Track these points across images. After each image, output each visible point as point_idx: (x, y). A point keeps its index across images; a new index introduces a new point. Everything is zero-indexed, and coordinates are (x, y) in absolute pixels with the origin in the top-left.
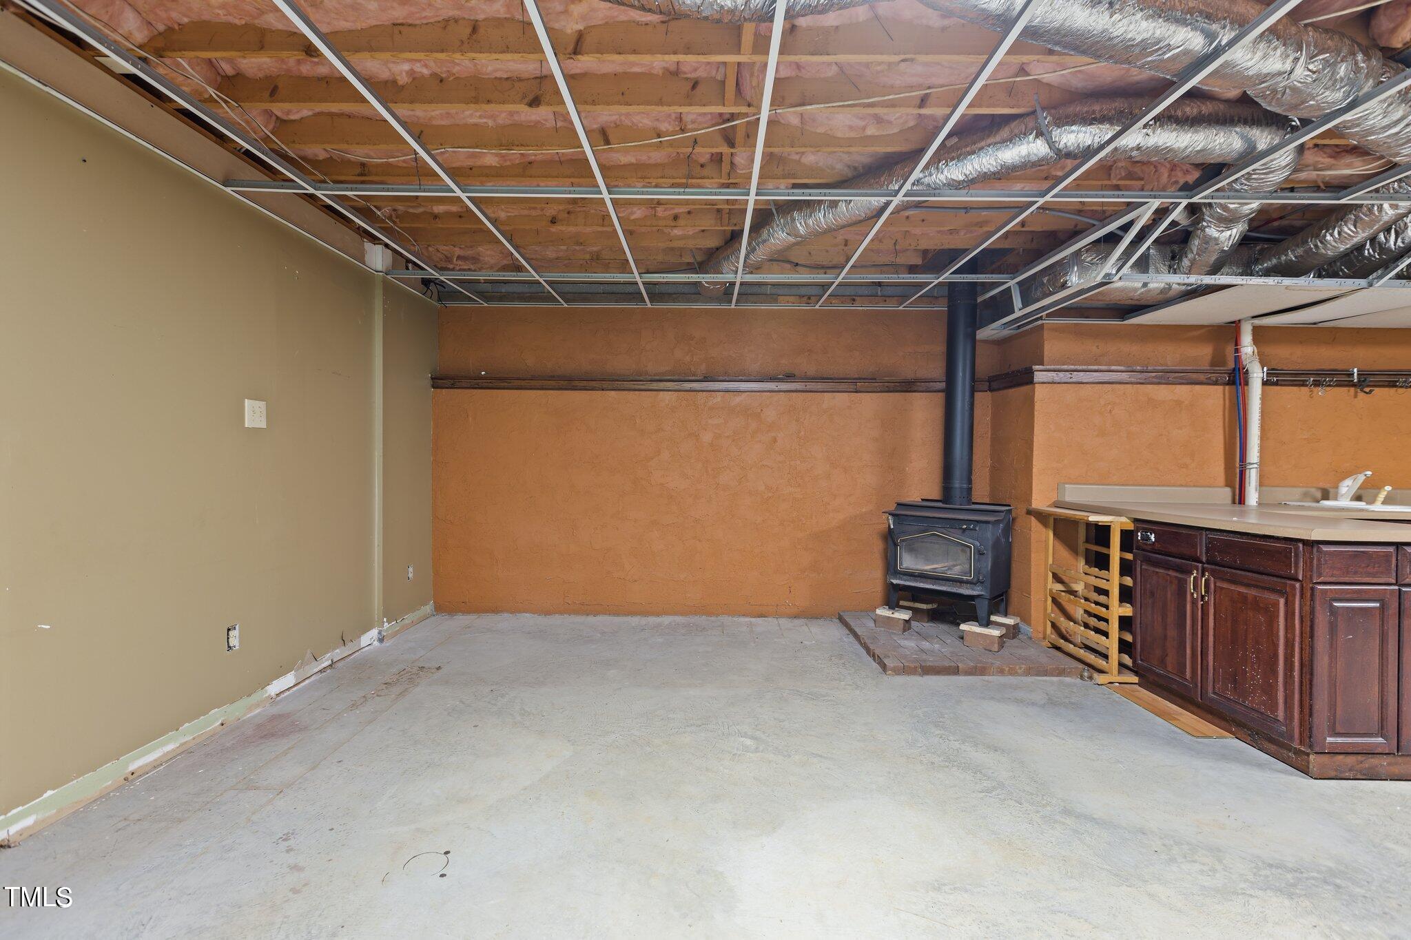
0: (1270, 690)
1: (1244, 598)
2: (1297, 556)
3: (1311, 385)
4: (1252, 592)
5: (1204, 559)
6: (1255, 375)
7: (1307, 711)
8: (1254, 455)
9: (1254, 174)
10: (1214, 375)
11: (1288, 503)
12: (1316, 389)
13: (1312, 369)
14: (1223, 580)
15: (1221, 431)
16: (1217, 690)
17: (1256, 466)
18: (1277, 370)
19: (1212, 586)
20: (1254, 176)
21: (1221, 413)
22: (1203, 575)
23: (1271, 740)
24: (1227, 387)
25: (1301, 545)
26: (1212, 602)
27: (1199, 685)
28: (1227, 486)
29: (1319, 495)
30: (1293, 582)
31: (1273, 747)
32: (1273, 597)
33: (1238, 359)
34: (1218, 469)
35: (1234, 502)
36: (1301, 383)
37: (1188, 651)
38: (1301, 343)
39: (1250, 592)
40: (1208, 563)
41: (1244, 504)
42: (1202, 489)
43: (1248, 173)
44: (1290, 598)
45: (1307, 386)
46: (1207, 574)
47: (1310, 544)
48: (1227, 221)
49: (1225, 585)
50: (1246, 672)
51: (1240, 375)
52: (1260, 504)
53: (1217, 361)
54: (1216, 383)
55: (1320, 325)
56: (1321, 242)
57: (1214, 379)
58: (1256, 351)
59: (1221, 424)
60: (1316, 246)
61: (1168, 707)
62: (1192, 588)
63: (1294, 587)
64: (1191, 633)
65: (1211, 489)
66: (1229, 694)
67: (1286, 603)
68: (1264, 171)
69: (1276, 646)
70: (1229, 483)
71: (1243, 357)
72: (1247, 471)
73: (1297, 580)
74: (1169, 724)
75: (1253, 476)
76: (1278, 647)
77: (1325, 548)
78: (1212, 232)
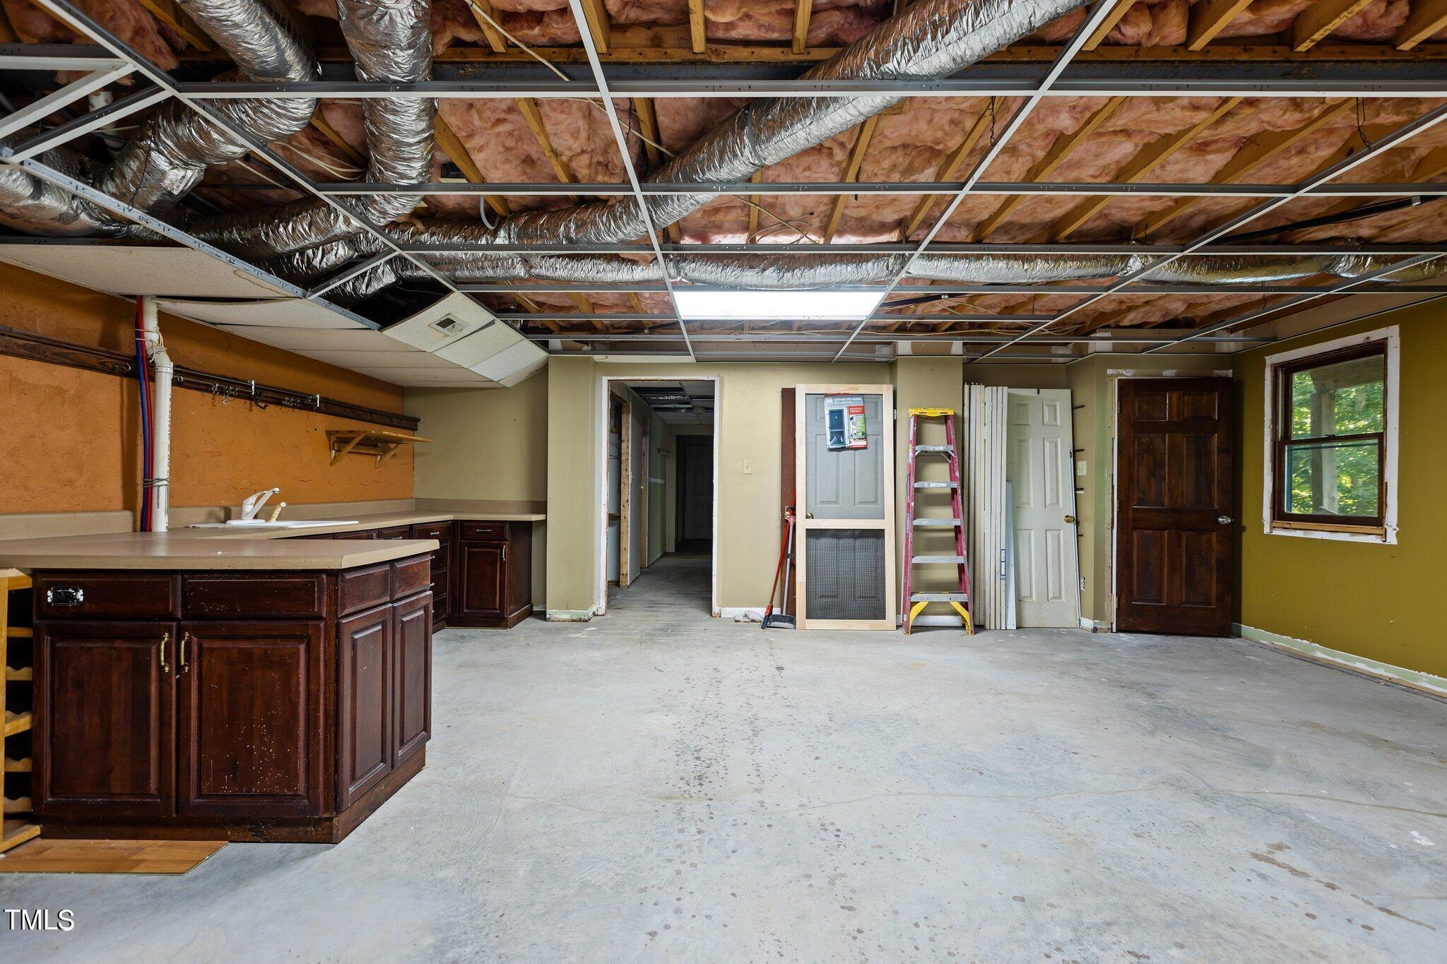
0: (285, 762)
1: (247, 656)
2: (320, 590)
3: (216, 392)
4: (257, 647)
5: (179, 615)
6: (164, 370)
7: (332, 769)
8: (162, 469)
9: (266, 107)
10: (110, 360)
11: (197, 526)
12: (218, 397)
13: (216, 373)
14: (213, 638)
15: (117, 434)
16: (205, 791)
17: (165, 482)
18: (183, 368)
19: (195, 649)
20: (266, 111)
21: (118, 413)
22: (180, 637)
23: (281, 823)
24: (125, 380)
25: (324, 576)
26: (196, 671)
27: (174, 794)
28: (125, 508)
29: (222, 514)
30: (316, 623)
31: (284, 831)
32: (288, 646)
33: (140, 345)
34: (113, 486)
35: (135, 530)
36: (205, 388)
37: (154, 752)
38: (200, 342)
39: (256, 646)
40: (185, 618)
41: (151, 531)
42: (92, 514)
43: (258, 100)
44: (313, 642)
45: (211, 392)
46: (187, 634)
47: (335, 574)
48: (192, 153)
49: (217, 644)
50: (251, 750)
51: (144, 368)
52: (170, 529)
53: (109, 340)
54: (111, 372)
55: (219, 327)
56: (273, 232)
57: (111, 366)
58: (162, 340)
59: (118, 427)
60: (267, 235)
61: (113, 848)
62: (162, 658)
63: (318, 628)
64: (157, 725)
65: (107, 514)
66: (226, 789)
67: (308, 650)
68: (279, 110)
69: (295, 705)
70: (128, 505)
71: (148, 344)
72: (155, 490)
73: (321, 618)
74: (134, 876)
75: (162, 496)
76: (298, 705)
77: (348, 577)
78: (160, 161)
